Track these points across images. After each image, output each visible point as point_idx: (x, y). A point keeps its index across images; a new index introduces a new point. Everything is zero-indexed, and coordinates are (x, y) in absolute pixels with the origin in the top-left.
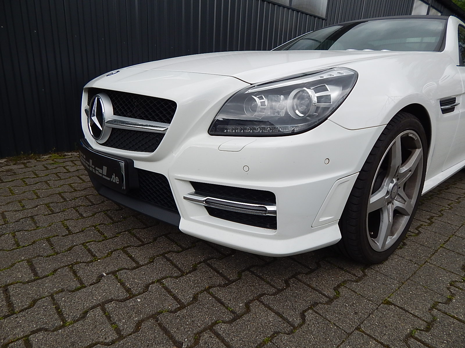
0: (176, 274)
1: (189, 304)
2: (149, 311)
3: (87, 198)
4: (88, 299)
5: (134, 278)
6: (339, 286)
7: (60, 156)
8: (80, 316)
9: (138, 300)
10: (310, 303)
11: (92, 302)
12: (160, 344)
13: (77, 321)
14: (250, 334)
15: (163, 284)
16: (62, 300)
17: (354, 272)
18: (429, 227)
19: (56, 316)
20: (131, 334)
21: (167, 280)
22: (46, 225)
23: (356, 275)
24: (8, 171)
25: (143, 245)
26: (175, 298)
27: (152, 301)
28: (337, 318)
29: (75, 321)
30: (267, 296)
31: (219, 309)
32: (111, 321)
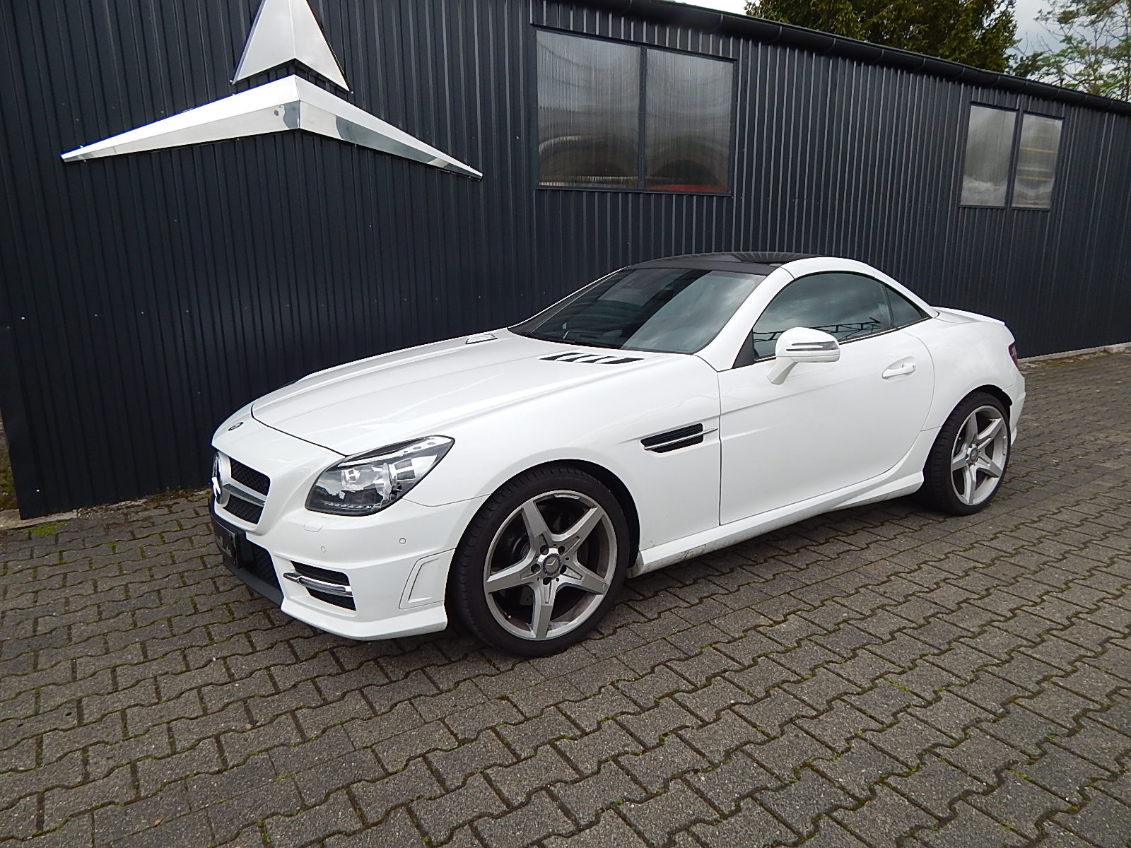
0: (289, 662)
1: (284, 691)
2: (242, 694)
4: (188, 681)
5: (242, 664)
6: (465, 680)
8: (175, 696)
9: (236, 684)
10: (414, 695)
11: (191, 684)
13: (172, 699)
16: (164, 682)
17: (501, 665)
19: (154, 695)
21: (276, 667)
22: (171, 601)
23: (500, 669)
24: (144, 520)
26: (275, 684)
27: (250, 686)
29: (169, 700)
30: (373, 686)
31: (313, 696)
32: (202, 701)
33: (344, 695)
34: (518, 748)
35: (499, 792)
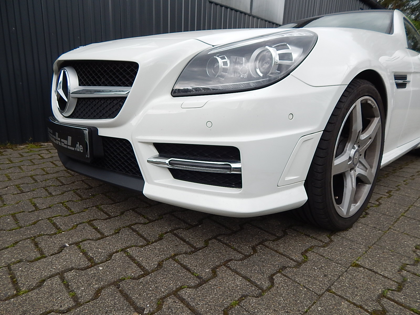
0: (141, 244)
2: (110, 278)
3: (58, 180)
4: (47, 268)
5: (97, 248)
6: (306, 251)
7: (37, 146)
8: (36, 285)
9: (99, 268)
10: (278, 267)
11: (51, 271)
12: (120, 310)
13: (32, 289)
14: (216, 298)
15: (128, 253)
16: (19, 270)
17: (320, 238)
18: (388, 199)
19: (11, 285)
20: (89, 302)
21: (131, 249)
22: (13, 203)
23: (323, 241)
25: (110, 219)
26: (139, 265)
27: (114, 269)
28: (307, 281)
29: (30, 290)
30: (234, 261)
31: (185, 275)
32: (69, 289)
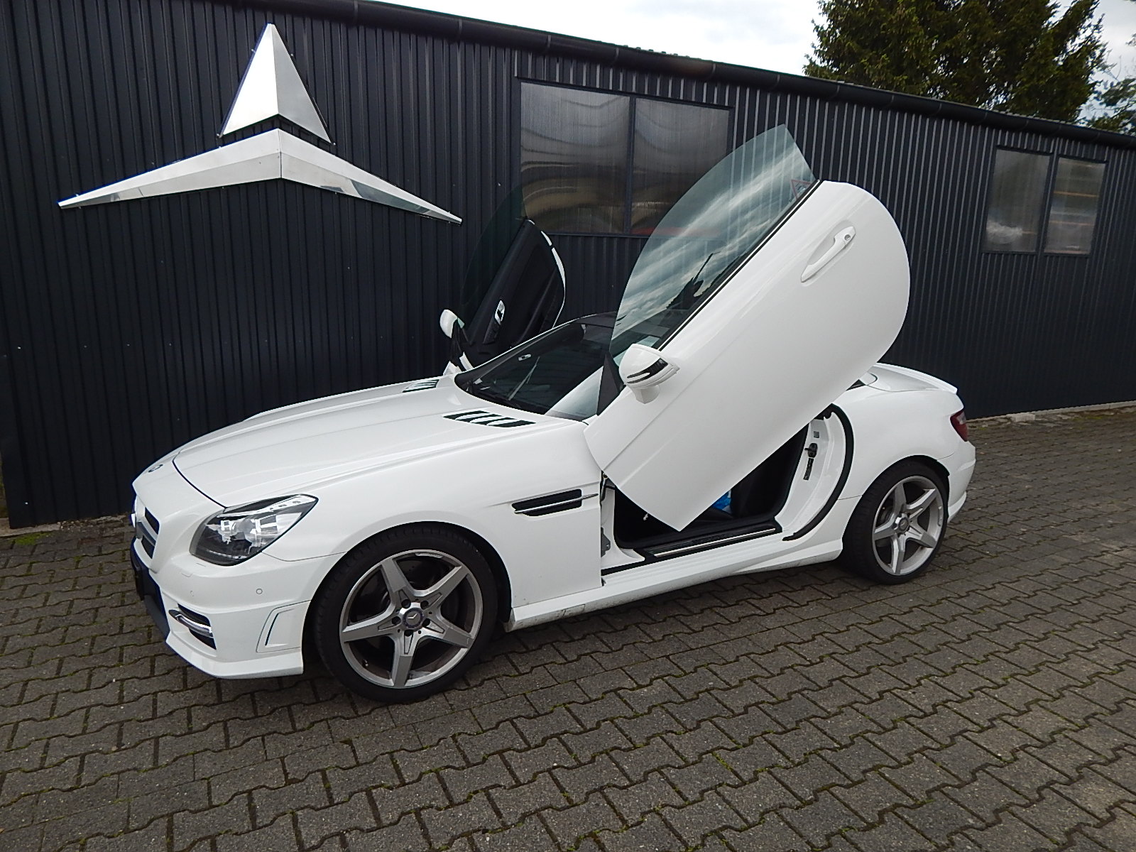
1: (160, 717)
2: (122, 717)
4: (82, 700)
5: (136, 688)
6: (322, 720)
8: (66, 713)
9: (122, 707)
10: (270, 731)
11: (84, 703)
13: (61, 717)
14: (184, 747)
33: (208, 727)
34: (336, 793)
35: (298, 834)
